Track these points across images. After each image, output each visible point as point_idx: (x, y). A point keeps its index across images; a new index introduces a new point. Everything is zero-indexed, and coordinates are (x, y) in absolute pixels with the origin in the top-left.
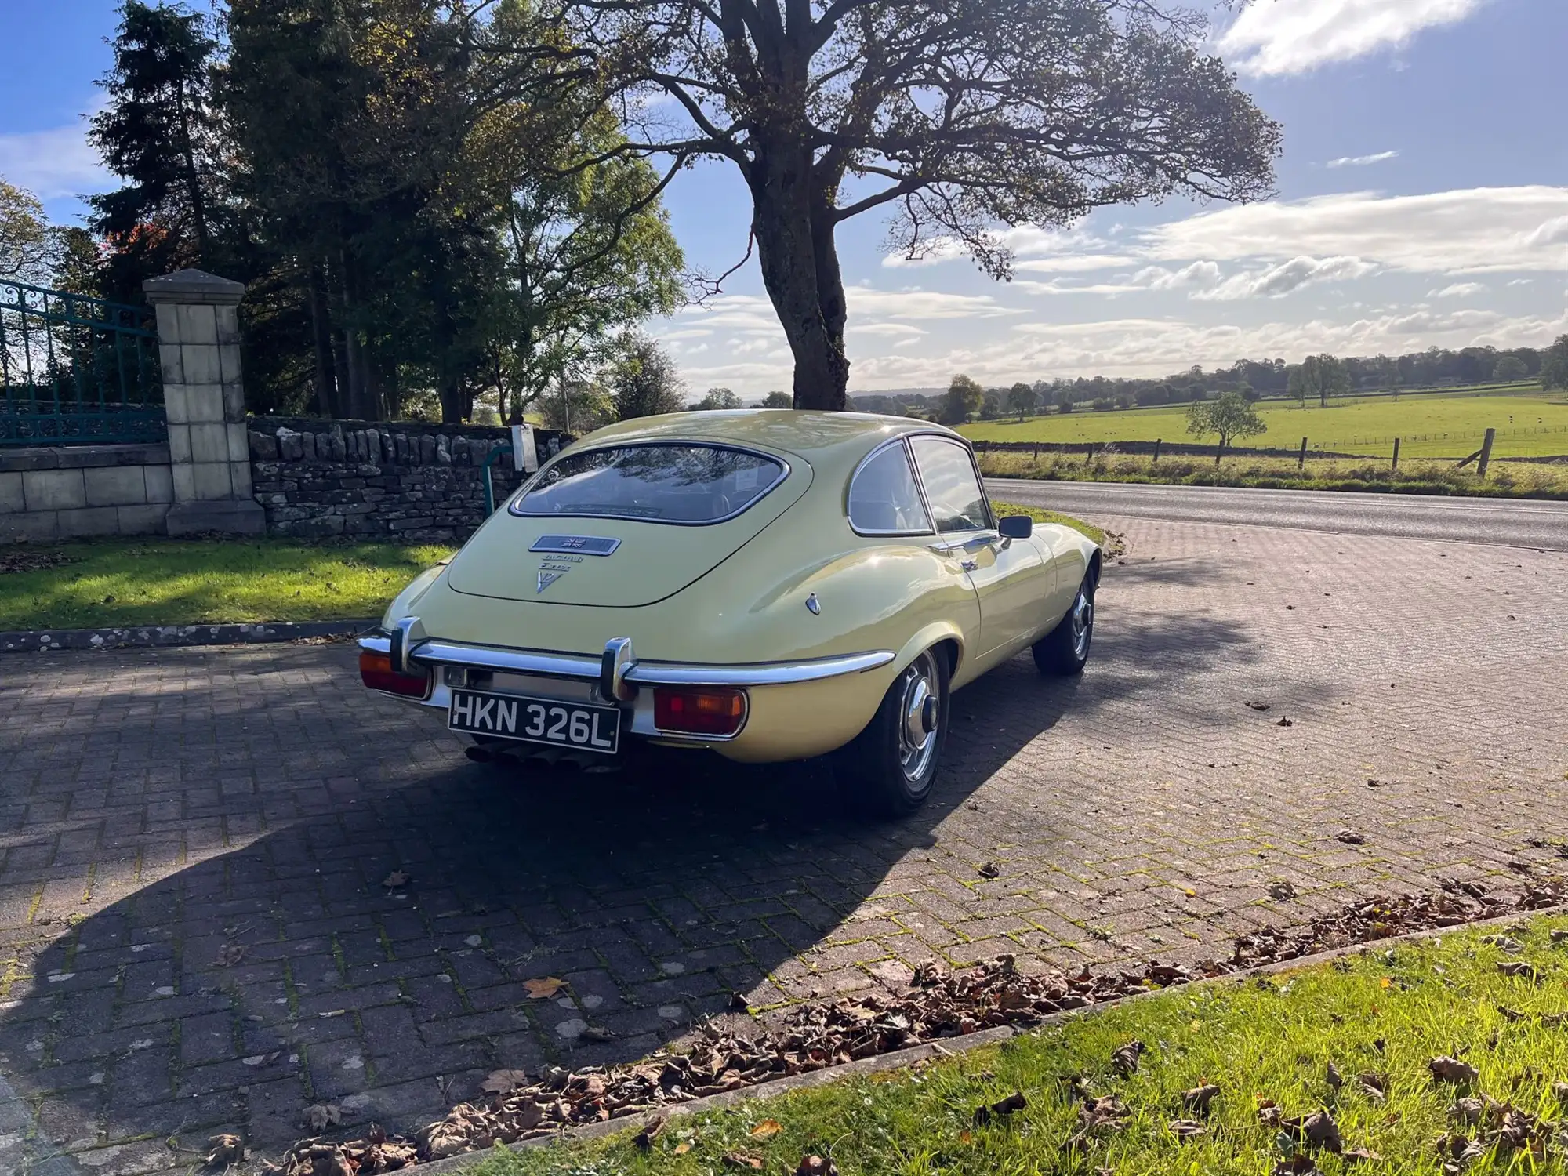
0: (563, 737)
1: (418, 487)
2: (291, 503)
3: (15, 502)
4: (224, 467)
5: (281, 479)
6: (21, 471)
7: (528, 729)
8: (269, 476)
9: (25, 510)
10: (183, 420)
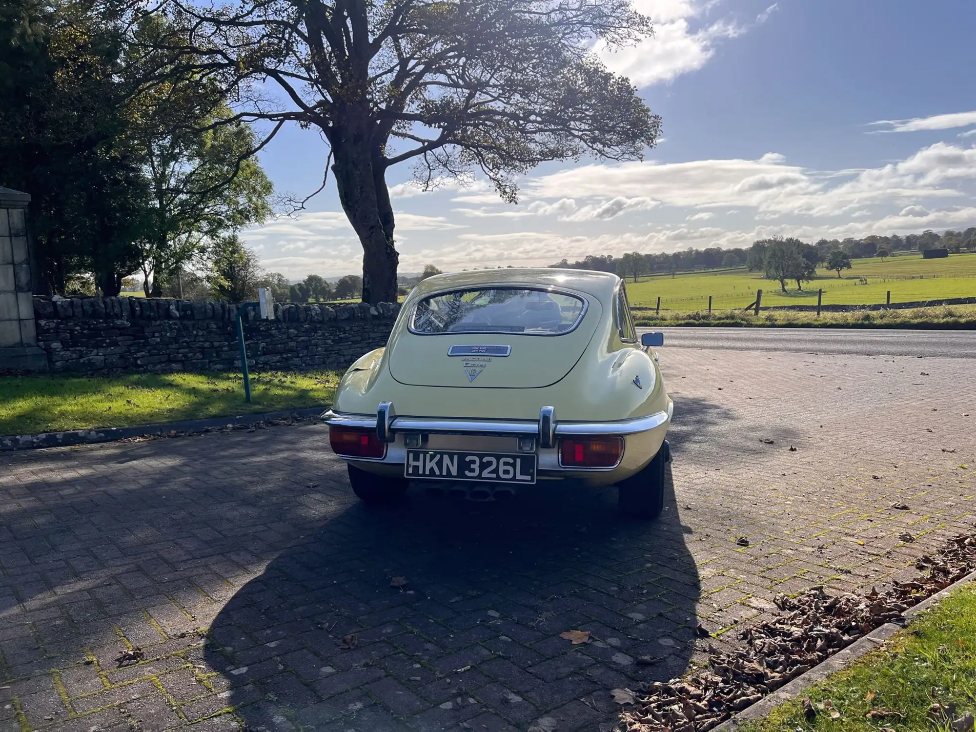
0: (494, 476)
1: (157, 335)
2: (66, 346)
4: (15, 324)
5: (57, 330)
7: (467, 473)
8: (48, 330)
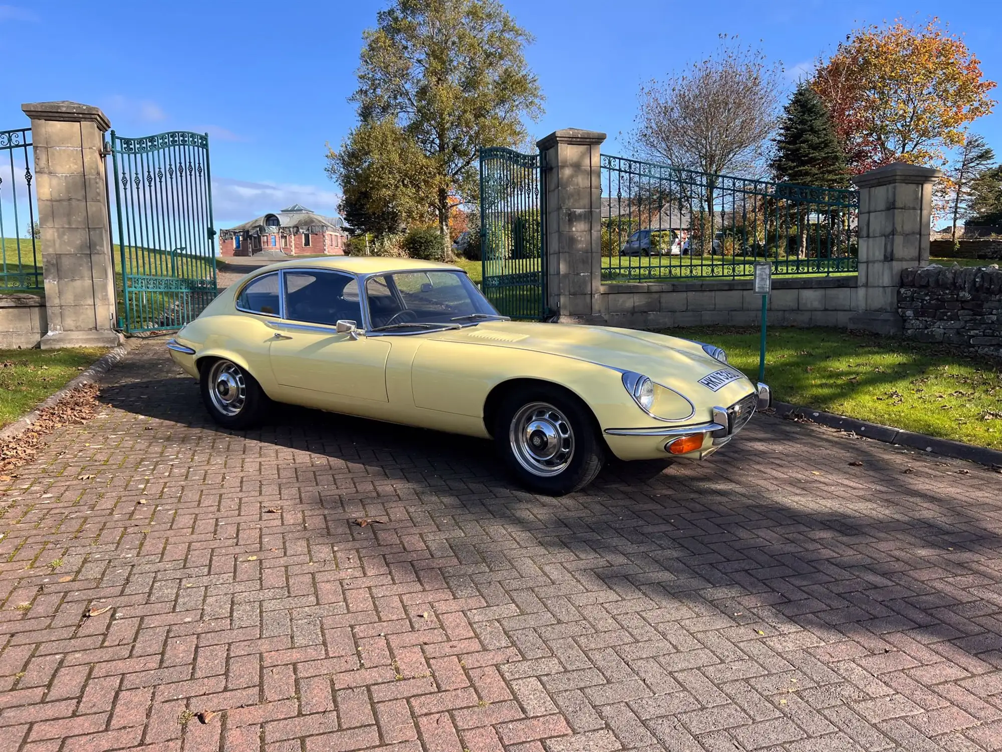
3: (794, 305)
4: (881, 289)
5: (912, 299)
6: (798, 289)
9: (798, 310)
10: (865, 260)
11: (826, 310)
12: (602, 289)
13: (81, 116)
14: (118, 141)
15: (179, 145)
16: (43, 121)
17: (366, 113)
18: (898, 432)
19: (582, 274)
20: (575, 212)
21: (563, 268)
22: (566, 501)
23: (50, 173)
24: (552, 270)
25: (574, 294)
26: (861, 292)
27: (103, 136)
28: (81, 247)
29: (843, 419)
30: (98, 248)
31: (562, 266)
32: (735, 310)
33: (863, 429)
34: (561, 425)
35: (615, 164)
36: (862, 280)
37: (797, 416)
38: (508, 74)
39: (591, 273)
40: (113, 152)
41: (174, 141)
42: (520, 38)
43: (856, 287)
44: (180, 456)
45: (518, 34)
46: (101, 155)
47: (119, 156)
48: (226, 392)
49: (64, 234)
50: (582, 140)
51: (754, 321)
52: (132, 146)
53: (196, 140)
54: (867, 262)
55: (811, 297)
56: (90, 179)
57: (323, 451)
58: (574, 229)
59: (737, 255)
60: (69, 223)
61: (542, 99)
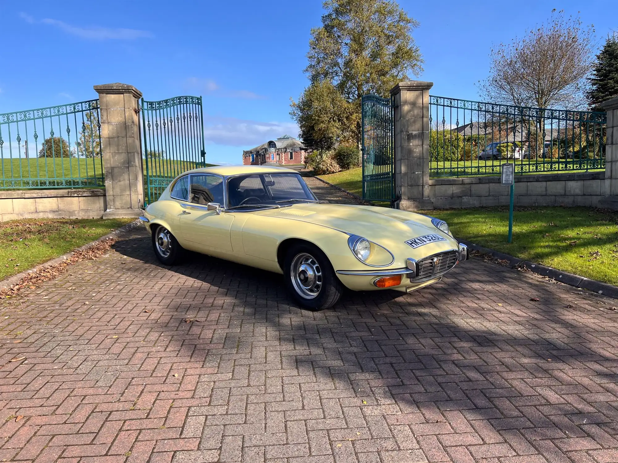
3: (562, 192)
6: (565, 180)
9: (565, 195)
10: (610, 160)
11: (584, 195)
12: (430, 182)
13: (124, 91)
14: (145, 104)
15: (183, 104)
16: (105, 95)
17: (314, 78)
18: (582, 280)
19: (416, 173)
20: (412, 133)
21: (403, 169)
22: (318, 314)
23: (108, 123)
24: (398, 171)
25: (411, 186)
26: (607, 182)
27: (138, 101)
28: (124, 163)
29: (549, 270)
30: (132, 163)
31: (402, 168)
32: (523, 196)
33: (561, 276)
34: (317, 268)
35: (441, 101)
36: (608, 174)
37: (520, 267)
38: (400, 48)
39: (423, 172)
40: (142, 110)
41: (180, 102)
42: (409, 24)
43: (604, 179)
44: (127, 279)
45: (408, 22)
46: (136, 112)
47: (146, 112)
48: (162, 244)
49: (115, 156)
50: (416, 87)
51: (535, 203)
52: (154, 106)
53: (194, 100)
54: (611, 162)
55: (574, 186)
56: (128, 125)
57: (204, 280)
58: (411, 144)
59: (561, 158)
60: (118, 150)
61: (421, 62)
